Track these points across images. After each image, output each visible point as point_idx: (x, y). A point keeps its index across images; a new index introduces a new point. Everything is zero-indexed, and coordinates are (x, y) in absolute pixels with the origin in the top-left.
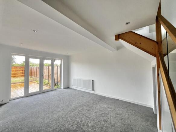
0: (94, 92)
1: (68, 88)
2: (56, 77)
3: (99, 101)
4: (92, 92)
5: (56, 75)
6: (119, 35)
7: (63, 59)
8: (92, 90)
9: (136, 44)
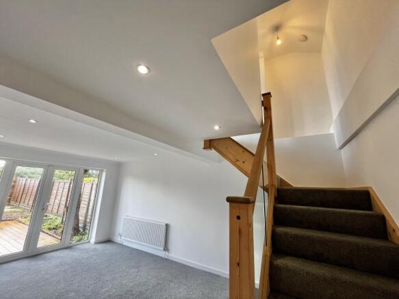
0: (167, 253)
1: (109, 241)
2: (85, 210)
3: (171, 281)
4: (162, 254)
5: (86, 206)
6: (210, 140)
7: (105, 170)
8: (162, 249)
9: (237, 163)
